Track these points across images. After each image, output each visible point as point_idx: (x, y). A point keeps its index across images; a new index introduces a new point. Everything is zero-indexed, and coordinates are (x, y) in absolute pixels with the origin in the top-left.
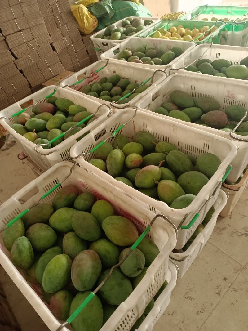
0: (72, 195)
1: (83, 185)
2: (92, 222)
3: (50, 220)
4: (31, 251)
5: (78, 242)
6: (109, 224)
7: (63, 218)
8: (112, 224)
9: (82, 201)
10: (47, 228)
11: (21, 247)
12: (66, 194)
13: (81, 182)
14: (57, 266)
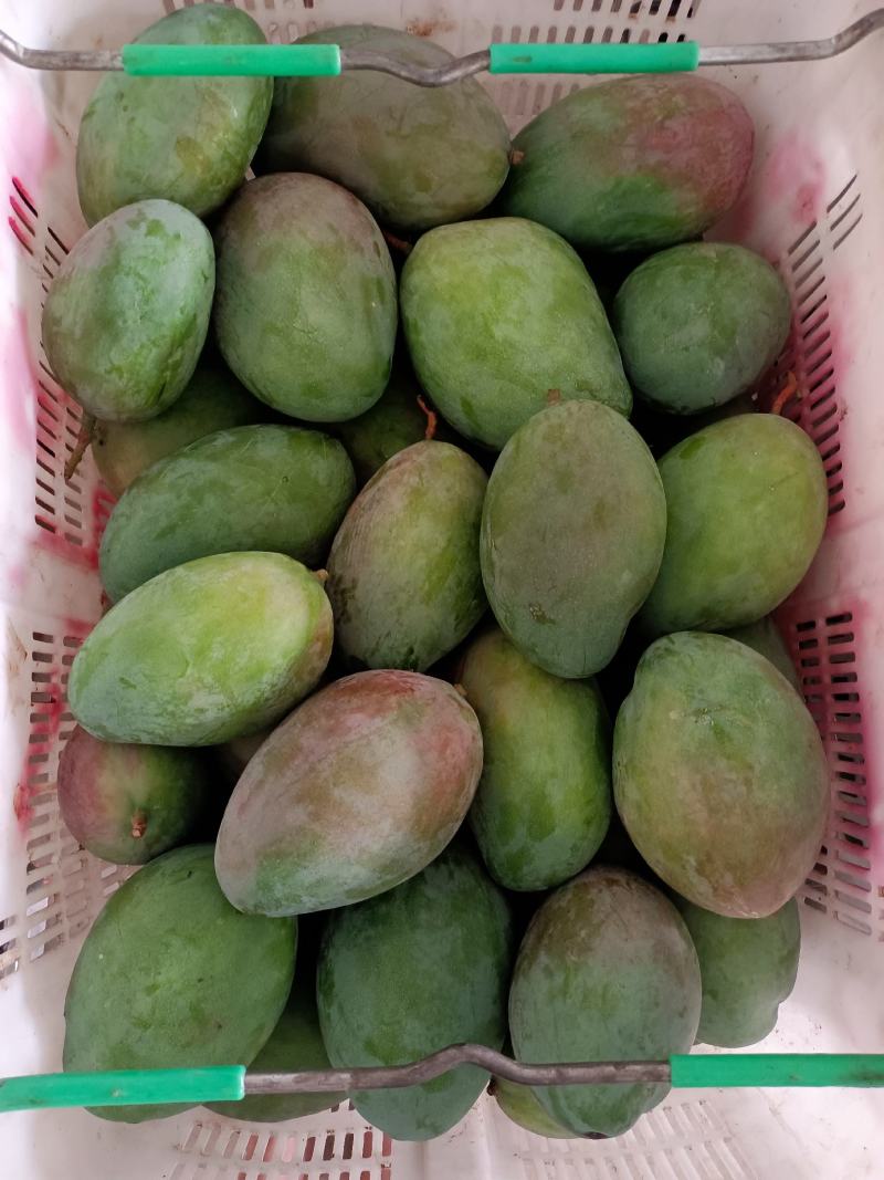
0: (680, 205)
1: (807, 200)
2: (626, 577)
3: (426, 244)
4: (177, 355)
5: (451, 581)
6: (699, 713)
7: (500, 331)
8: (719, 733)
9: (699, 329)
10: (367, 297)
11: (127, 294)
12: (653, 158)
13: (818, 166)
14: (216, 654)
